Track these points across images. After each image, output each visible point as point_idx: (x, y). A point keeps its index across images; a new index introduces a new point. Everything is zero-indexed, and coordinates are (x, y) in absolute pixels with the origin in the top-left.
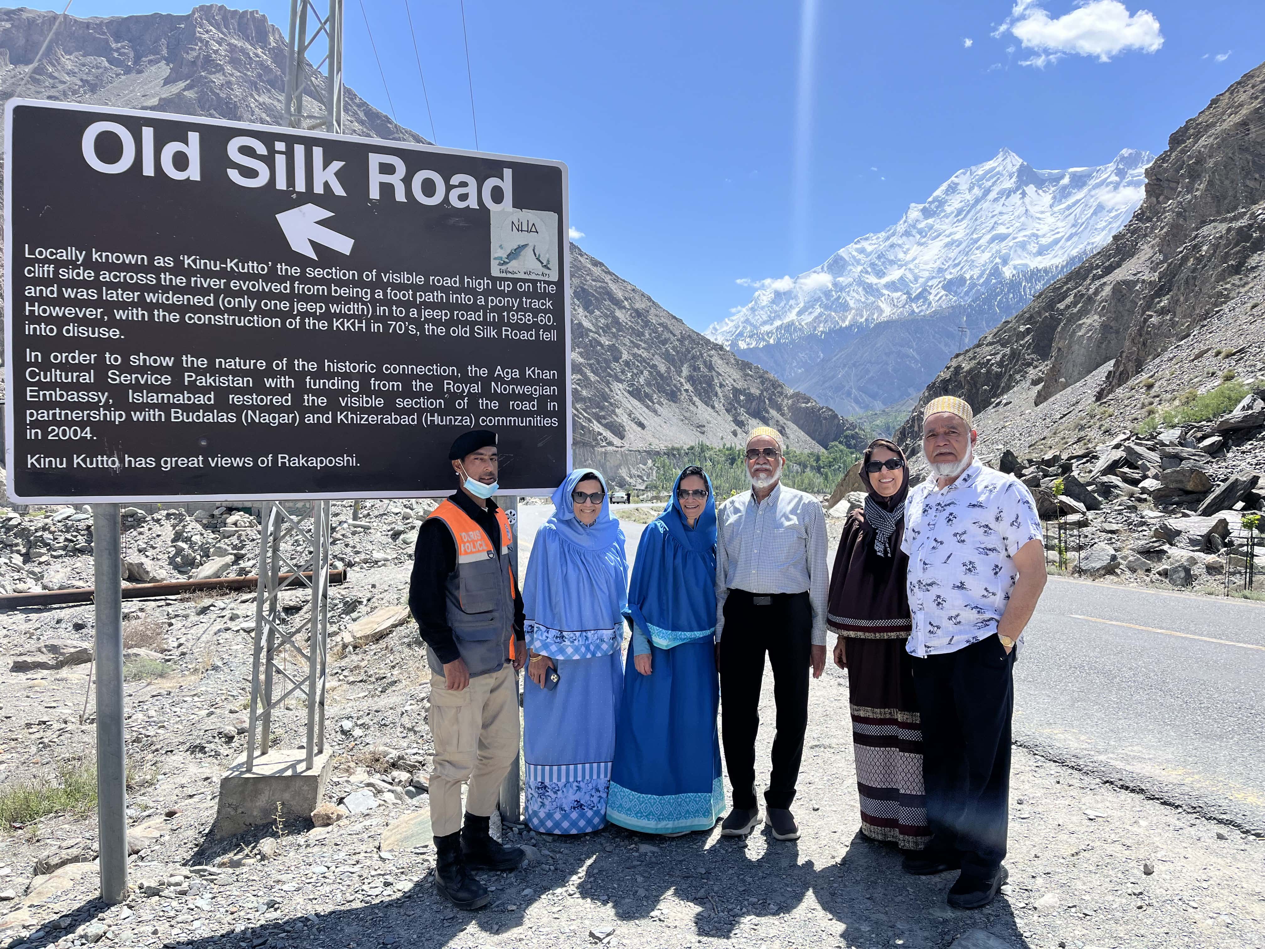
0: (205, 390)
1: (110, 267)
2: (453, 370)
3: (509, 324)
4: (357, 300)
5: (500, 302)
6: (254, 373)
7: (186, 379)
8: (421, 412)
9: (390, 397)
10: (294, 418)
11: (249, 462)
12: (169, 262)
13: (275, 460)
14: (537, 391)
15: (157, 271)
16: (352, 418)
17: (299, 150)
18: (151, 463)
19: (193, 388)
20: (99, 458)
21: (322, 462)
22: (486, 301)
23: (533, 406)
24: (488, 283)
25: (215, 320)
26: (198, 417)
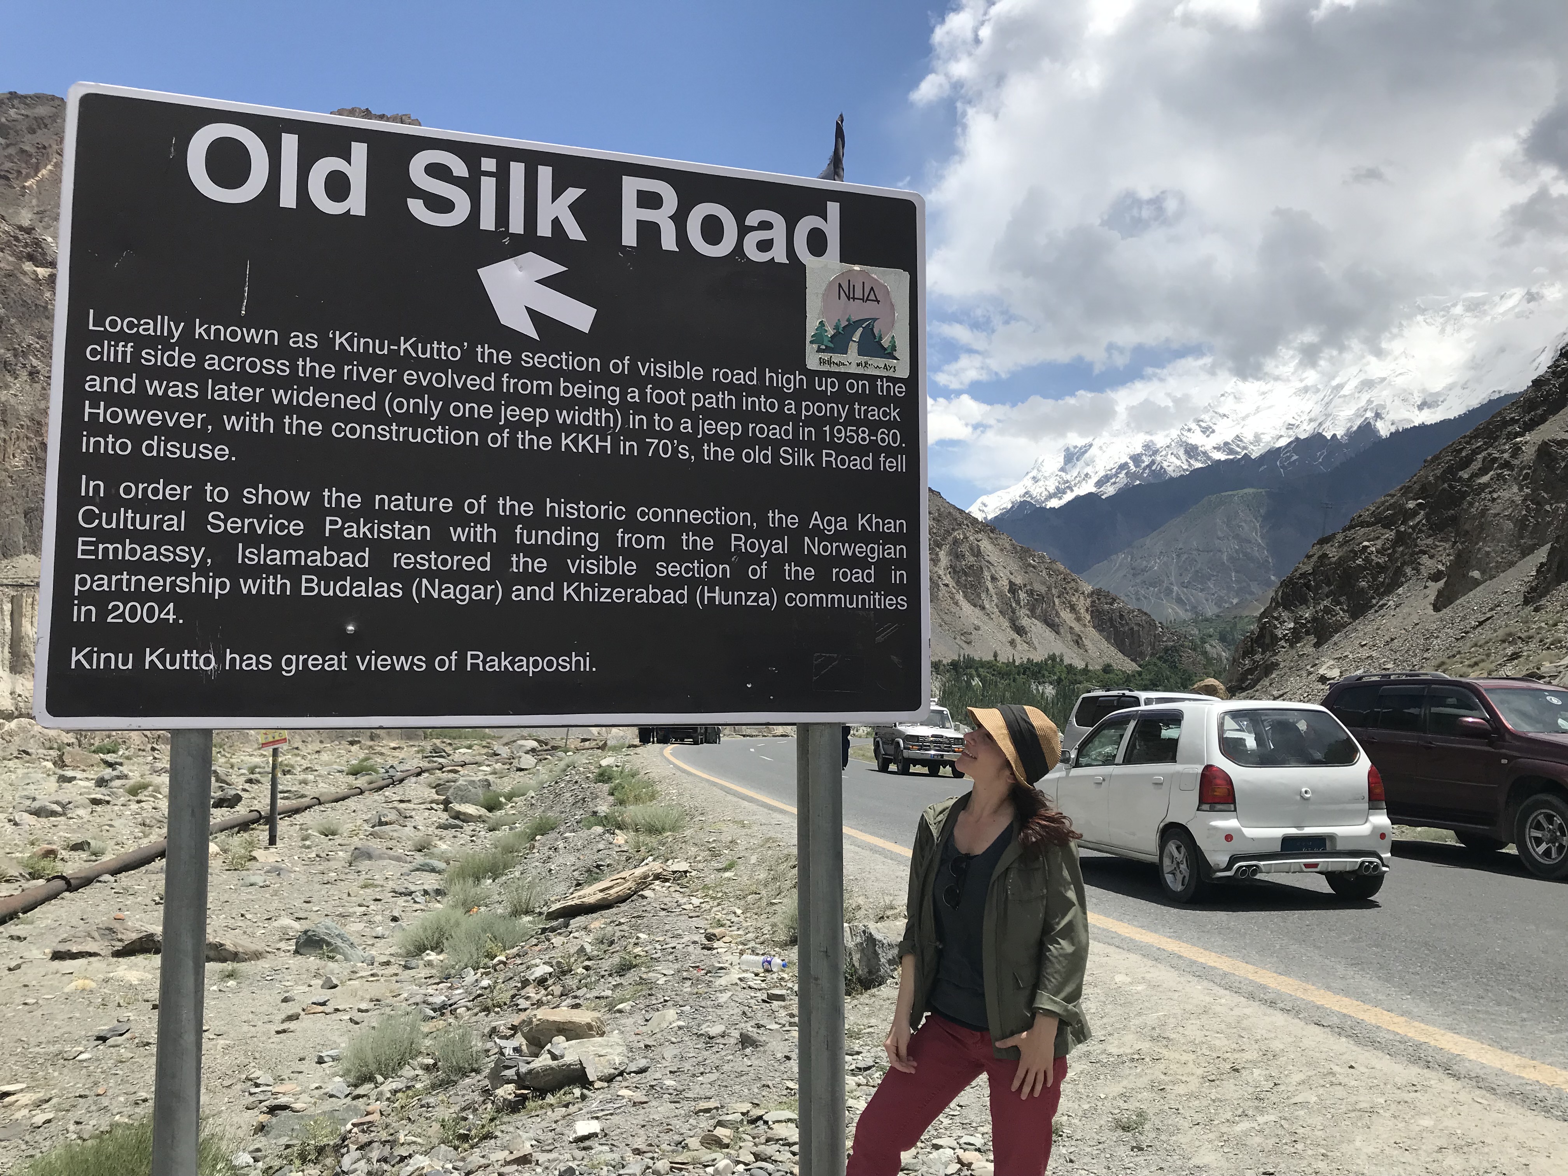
0: (356, 545)
1: (221, 348)
2: (745, 517)
3: (832, 445)
4: (600, 403)
5: (819, 409)
6: (433, 518)
7: (328, 527)
8: (694, 583)
9: (646, 559)
10: (495, 592)
11: (420, 663)
12: (312, 341)
13: (461, 661)
14: (876, 553)
15: (293, 355)
16: (586, 592)
17: (517, 170)
18: (266, 662)
19: (338, 542)
20: (186, 655)
21: (536, 664)
22: (798, 408)
23: (869, 576)
24: (801, 380)
25: (377, 433)
26: (343, 589)
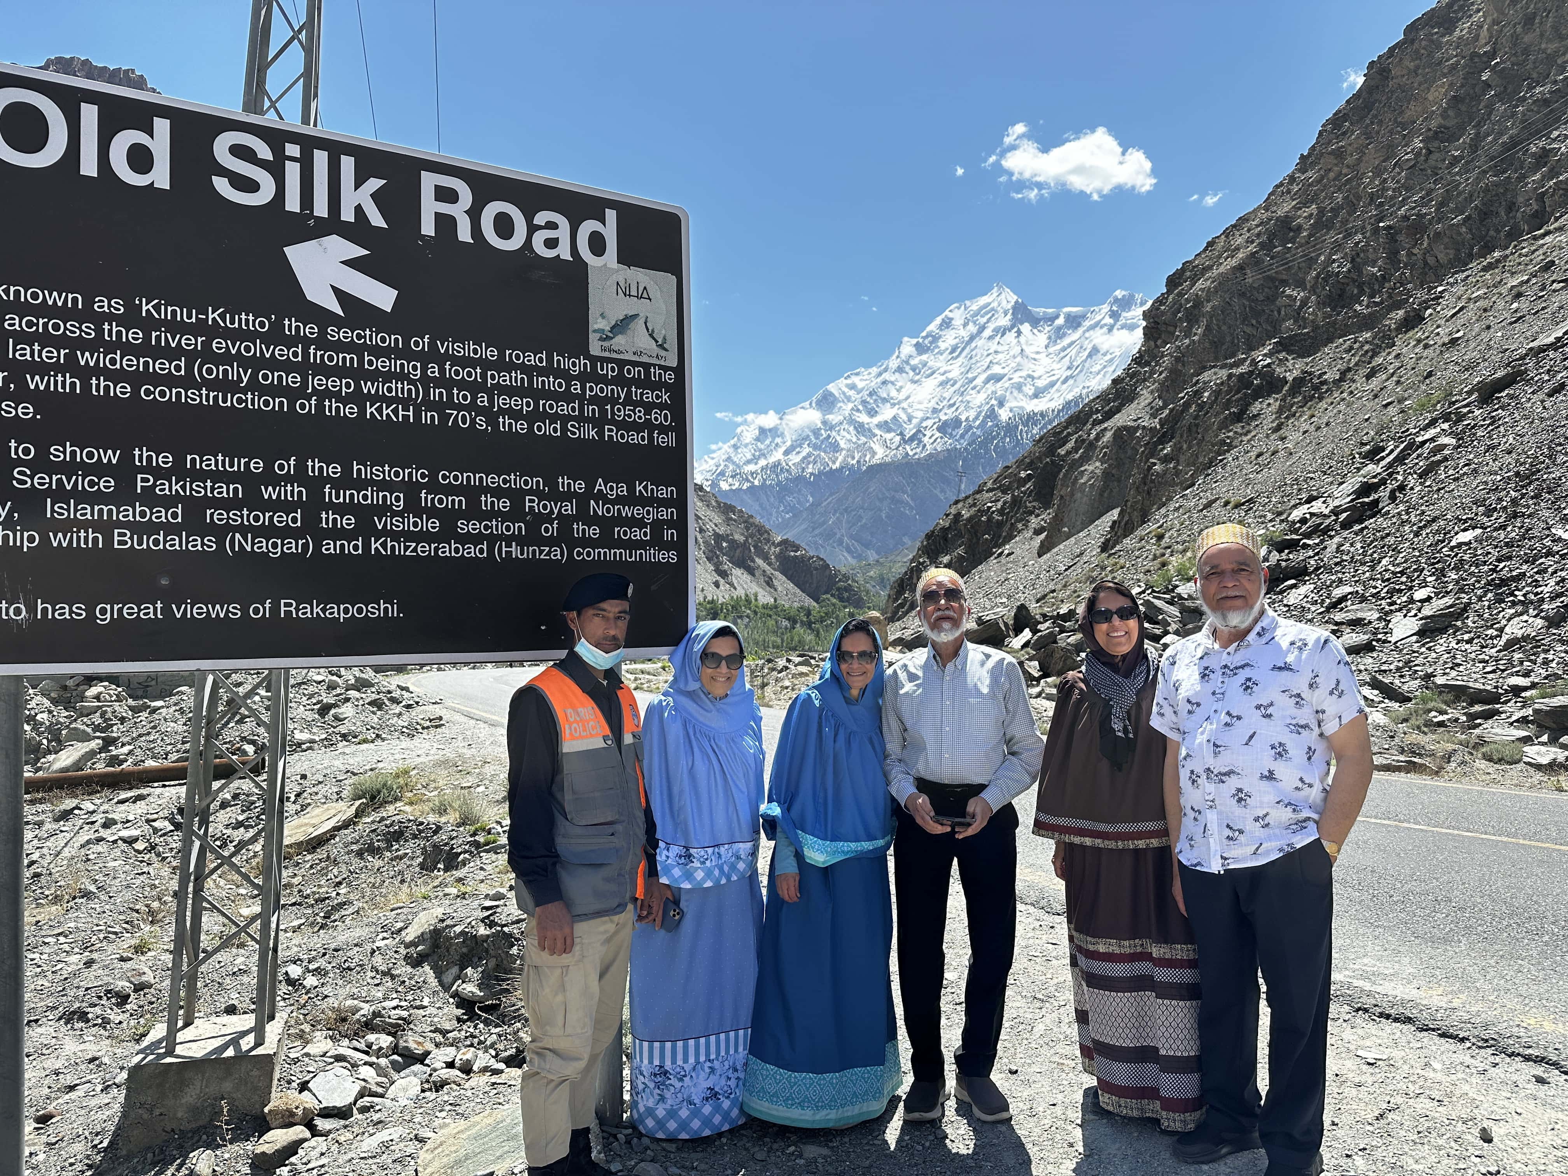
0: (169, 502)
1: (22, 309)
2: (538, 482)
3: (613, 422)
4: (402, 376)
5: (602, 390)
6: (245, 477)
7: (139, 484)
8: (492, 540)
9: (448, 517)
10: (306, 546)
11: (235, 611)
12: (118, 307)
13: (275, 609)
14: (651, 514)
15: (99, 319)
16: (393, 547)
17: (321, 158)
18: (80, 611)
19: (150, 498)
21: (346, 611)
22: (583, 388)
23: (645, 534)
24: (585, 364)
25: (187, 396)
26: (156, 542)
